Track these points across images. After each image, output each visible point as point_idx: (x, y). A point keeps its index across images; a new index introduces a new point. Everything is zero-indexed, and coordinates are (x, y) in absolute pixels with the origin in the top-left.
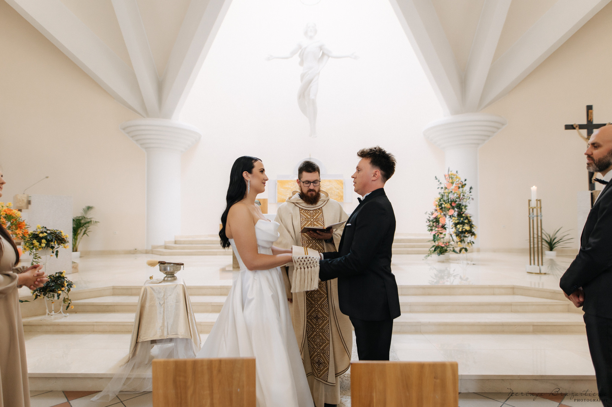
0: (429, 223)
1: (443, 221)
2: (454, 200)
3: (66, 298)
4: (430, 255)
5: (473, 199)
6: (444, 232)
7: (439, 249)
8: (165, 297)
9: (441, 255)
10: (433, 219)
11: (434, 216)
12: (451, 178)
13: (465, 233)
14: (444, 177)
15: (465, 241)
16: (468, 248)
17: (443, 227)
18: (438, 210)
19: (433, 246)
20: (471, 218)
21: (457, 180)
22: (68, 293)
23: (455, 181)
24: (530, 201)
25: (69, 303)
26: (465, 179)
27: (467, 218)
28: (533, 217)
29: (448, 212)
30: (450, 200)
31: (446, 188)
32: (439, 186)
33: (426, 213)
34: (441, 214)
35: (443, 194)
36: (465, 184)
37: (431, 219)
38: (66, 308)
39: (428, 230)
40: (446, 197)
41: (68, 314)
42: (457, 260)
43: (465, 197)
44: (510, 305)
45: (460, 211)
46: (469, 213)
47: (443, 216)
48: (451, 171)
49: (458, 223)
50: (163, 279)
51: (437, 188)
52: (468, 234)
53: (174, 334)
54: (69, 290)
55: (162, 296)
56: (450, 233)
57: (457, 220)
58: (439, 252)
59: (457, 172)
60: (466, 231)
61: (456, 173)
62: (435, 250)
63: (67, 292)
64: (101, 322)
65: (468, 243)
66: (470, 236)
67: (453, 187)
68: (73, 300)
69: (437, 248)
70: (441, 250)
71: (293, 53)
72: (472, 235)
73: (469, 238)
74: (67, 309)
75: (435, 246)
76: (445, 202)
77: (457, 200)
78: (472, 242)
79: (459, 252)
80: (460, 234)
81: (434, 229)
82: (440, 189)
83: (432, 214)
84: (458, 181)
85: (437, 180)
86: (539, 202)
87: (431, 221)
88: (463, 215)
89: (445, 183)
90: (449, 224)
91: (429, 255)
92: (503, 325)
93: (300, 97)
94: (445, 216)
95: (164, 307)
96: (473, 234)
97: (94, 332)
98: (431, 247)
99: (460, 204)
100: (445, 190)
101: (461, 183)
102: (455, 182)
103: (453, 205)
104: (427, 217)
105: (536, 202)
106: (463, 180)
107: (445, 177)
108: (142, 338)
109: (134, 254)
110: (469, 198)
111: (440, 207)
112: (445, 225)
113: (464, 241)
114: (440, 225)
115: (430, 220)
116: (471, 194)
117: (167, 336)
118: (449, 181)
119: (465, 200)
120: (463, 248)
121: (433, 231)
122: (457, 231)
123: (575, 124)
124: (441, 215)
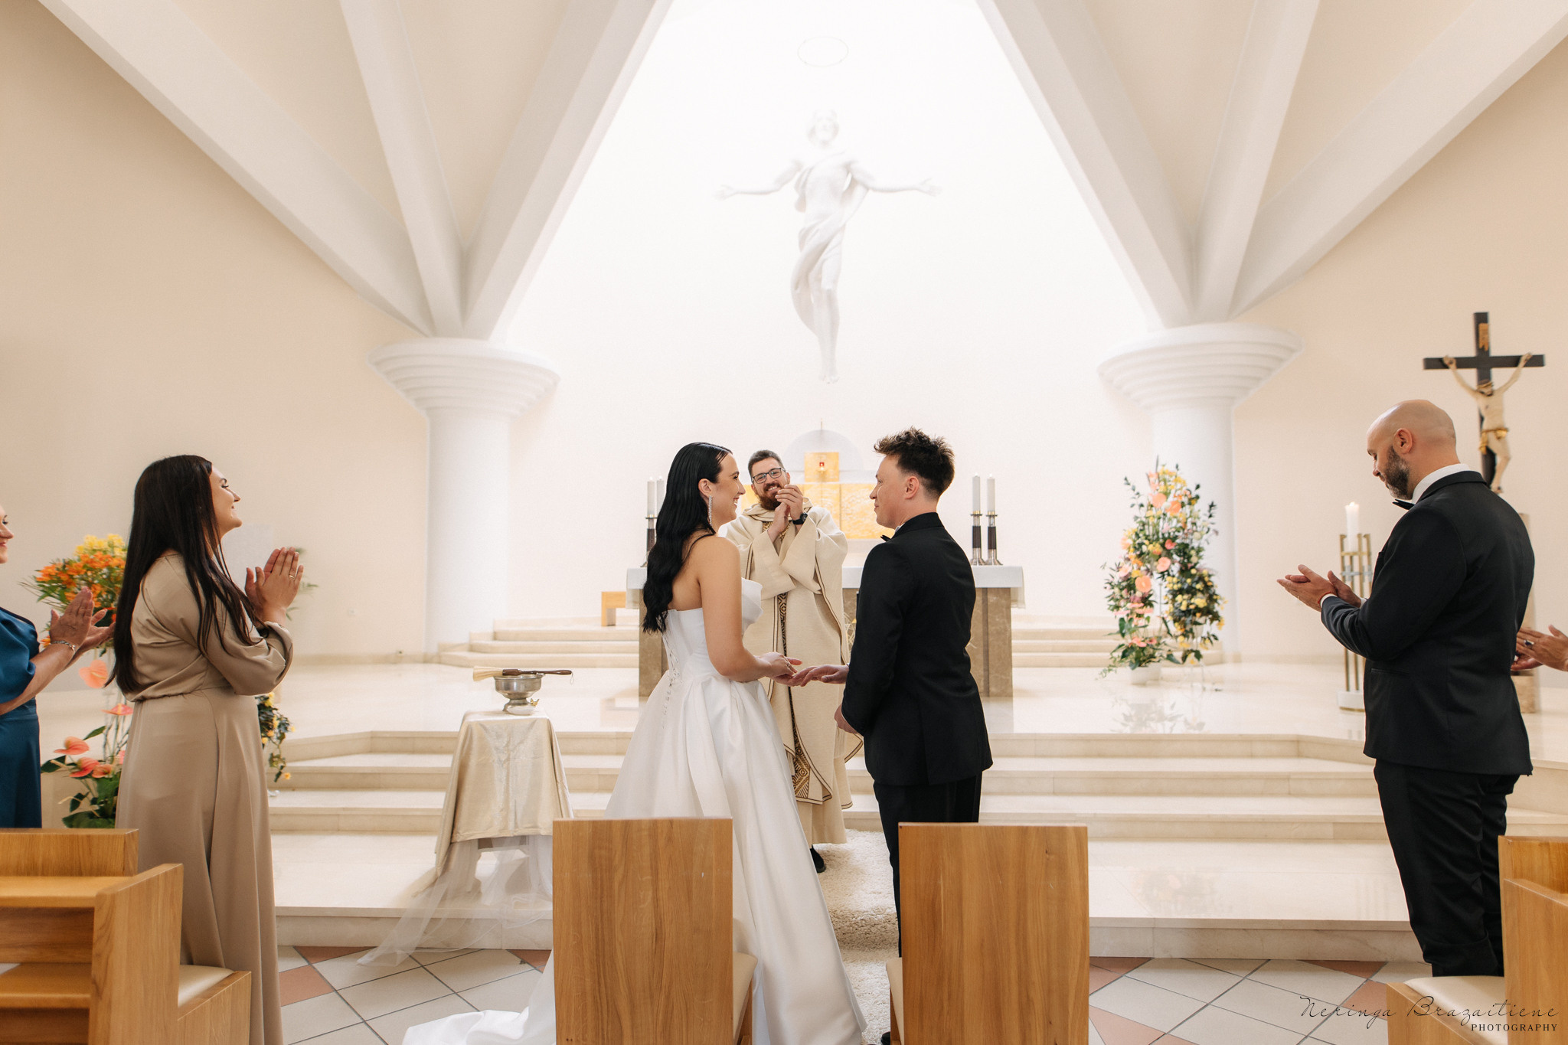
0: (1113, 590)
1: (1144, 584)
2: (1172, 534)
3: (275, 754)
4: (1114, 669)
5: (1217, 532)
6: (1146, 611)
7: (1134, 653)
8: (511, 747)
9: (1138, 669)
10: (1120, 581)
11: (1122, 574)
12: (1163, 480)
13: (1194, 614)
14: (1146, 478)
15: (1195, 635)
16: (1203, 652)
17: (1146, 601)
18: (1132, 560)
19: (1120, 646)
20: (1212, 579)
21: (1179, 486)
22: (280, 743)
23: (1175, 489)
24: (1343, 537)
25: (282, 767)
26: (1197, 483)
27: (1201, 579)
28: (1352, 577)
29: (1155, 563)
30: (1160, 536)
31: (1152, 506)
32: (1134, 501)
33: (1103, 567)
34: (1139, 569)
35: (1144, 520)
36: (1197, 497)
37: (1115, 581)
38: (274, 777)
39: (1109, 609)
40: (1151, 528)
41: (277, 791)
42: (1178, 681)
43: (1197, 527)
44: (1287, 778)
45: (1186, 561)
46: (1208, 566)
47: (1145, 573)
48: (1164, 466)
49: (1181, 591)
50: (503, 708)
51: (1130, 505)
52: (1204, 618)
53: (529, 825)
54: (282, 738)
55: (504, 745)
56: (1162, 616)
57: (1178, 582)
58: (1134, 661)
59: (1177, 467)
60: (1198, 609)
61: (1174, 469)
62: (1124, 656)
63: (278, 742)
64: (355, 809)
65: (1204, 638)
66: (1208, 621)
67: (1166, 504)
68: (291, 761)
69: (1129, 651)
70: (1140, 656)
71: (782, 182)
72: (1212, 620)
73: (1206, 627)
74: (276, 781)
75: (1123, 645)
76: (1149, 540)
77: (1177, 534)
78: (1213, 636)
79: (1180, 661)
80: (1182, 616)
81: (1125, 606)
82: (1136, 507)
83: (1119, 568)
84: (1179, 489)
85: (1130, 487)
86: (1364, 541)
87: (1117, 586)
88: (1193, 571)
89: (1147, 493)
90: (1161, 593)
91: (1111, 668)
92: (1264, 821)
93: (796, 286)
94: (1149, 574)
95: (508, 769)
96: (1215, 617)
97: (339, 830)
98: (1114, 648)
99: (1187, 546)
100: (1148, 510)
101: (1188, 493)
102: (1173, 492)
103: (1168, 546)
104: (1106, 575)
105: (1356, 540)
106: (1192, 488)
107: (1149, 481)
108: (463, 834)
109: (395, 663)
110: (1209, 529)
111: (1138, 553)
112: (1150, 595)
113: (1193, 634)
114: (1139, 594)
115: (1113, 584)
116: (1211, 519)
117: (515, 832)
118: (1158, 488)
119: (1196, 535)
120: (1192, 651)
121: (1121, 610)
122: (1176, 611)
123: (1447, 357)
124: (1139, 571)
